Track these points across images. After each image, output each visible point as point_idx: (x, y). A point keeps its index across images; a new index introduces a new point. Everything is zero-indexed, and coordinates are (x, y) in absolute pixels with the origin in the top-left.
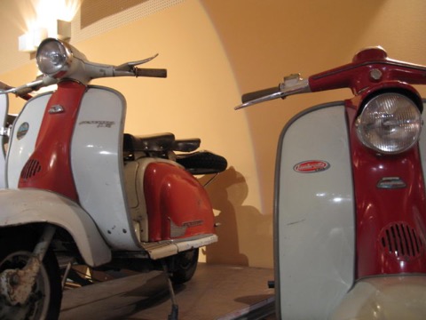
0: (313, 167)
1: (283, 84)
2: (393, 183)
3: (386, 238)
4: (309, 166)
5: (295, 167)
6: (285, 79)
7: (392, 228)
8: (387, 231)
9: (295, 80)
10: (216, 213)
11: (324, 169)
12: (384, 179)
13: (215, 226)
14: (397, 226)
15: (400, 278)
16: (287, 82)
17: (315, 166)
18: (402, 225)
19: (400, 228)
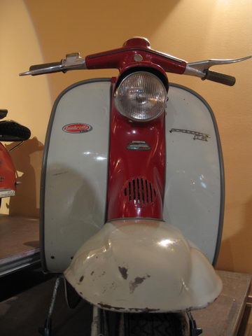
0: (79, 128)
1: (65, 60)
2: (140, 146)
3: (128, 189)
4: (75, 128)
5: (64, 128)
6: (67, 56)
7: (134, 181)
8: (130, 183)
9: (75, 58)
10: (20, 174)
11: (87, 131)
12: (133, 142)
13: (16, 184)
14: (138, 180)
15: (136, 221)
16: (68, 58)
17: (80, 128)
18: (142, 179)
19: (140, 182)
